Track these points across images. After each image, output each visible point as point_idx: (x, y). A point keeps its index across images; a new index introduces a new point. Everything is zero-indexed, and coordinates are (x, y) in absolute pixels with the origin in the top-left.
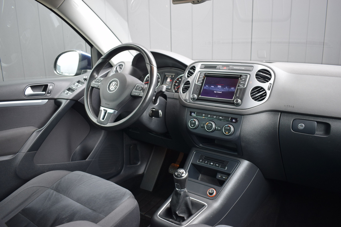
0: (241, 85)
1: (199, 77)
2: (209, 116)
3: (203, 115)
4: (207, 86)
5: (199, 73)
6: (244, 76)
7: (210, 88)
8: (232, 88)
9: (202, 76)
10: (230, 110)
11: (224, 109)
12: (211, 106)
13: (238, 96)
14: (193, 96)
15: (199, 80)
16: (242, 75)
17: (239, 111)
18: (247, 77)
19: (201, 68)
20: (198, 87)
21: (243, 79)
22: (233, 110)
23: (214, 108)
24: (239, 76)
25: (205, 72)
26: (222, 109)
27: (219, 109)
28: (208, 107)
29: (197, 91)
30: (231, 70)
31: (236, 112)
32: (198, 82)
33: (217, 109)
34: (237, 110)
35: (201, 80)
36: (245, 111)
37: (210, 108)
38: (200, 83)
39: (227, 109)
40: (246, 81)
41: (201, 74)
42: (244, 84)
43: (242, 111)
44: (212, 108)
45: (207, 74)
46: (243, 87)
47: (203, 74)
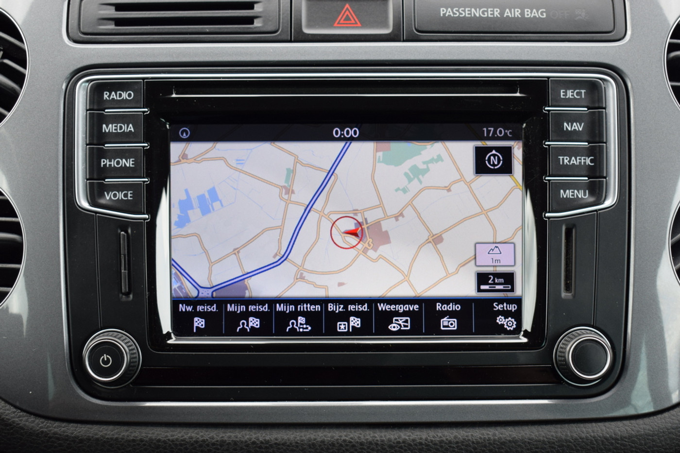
0: (567, 186)
1: (97, 143)
5: (82, 95)
9: (131, 125)
10: (529, 443)
11: (469, 440)
12: (322, 430)
13: (564, 294)
14: (104, 359)
15: (102, 166)
16: (548, 78)
17: (616, 439)
18: (597, 105)
19: (86, 30)
20: (124, 250)
21: (565, 124)
22: (559, 441)
23: (362, 444)
24: (516, 92)
25: (143, 79)
26: (444, 439)
27: (416, 445)
28: (297, 443)
29: (123, 288)
30: (425, 38)
31: (589, 447)
32: (106, 193)
33: (396, 448)
34: (590, 430)
35: (128, 165)
36: (661, 430)
37: (317, 449)
38: (129, 198)
39: (495, 440)
40: (606, 143)
41: (109, 96)
42: (598, 174)
43: (636, 436)
44: (338, 443)
45: (176, 94)
46: (592, 199)
47: (125, 95)
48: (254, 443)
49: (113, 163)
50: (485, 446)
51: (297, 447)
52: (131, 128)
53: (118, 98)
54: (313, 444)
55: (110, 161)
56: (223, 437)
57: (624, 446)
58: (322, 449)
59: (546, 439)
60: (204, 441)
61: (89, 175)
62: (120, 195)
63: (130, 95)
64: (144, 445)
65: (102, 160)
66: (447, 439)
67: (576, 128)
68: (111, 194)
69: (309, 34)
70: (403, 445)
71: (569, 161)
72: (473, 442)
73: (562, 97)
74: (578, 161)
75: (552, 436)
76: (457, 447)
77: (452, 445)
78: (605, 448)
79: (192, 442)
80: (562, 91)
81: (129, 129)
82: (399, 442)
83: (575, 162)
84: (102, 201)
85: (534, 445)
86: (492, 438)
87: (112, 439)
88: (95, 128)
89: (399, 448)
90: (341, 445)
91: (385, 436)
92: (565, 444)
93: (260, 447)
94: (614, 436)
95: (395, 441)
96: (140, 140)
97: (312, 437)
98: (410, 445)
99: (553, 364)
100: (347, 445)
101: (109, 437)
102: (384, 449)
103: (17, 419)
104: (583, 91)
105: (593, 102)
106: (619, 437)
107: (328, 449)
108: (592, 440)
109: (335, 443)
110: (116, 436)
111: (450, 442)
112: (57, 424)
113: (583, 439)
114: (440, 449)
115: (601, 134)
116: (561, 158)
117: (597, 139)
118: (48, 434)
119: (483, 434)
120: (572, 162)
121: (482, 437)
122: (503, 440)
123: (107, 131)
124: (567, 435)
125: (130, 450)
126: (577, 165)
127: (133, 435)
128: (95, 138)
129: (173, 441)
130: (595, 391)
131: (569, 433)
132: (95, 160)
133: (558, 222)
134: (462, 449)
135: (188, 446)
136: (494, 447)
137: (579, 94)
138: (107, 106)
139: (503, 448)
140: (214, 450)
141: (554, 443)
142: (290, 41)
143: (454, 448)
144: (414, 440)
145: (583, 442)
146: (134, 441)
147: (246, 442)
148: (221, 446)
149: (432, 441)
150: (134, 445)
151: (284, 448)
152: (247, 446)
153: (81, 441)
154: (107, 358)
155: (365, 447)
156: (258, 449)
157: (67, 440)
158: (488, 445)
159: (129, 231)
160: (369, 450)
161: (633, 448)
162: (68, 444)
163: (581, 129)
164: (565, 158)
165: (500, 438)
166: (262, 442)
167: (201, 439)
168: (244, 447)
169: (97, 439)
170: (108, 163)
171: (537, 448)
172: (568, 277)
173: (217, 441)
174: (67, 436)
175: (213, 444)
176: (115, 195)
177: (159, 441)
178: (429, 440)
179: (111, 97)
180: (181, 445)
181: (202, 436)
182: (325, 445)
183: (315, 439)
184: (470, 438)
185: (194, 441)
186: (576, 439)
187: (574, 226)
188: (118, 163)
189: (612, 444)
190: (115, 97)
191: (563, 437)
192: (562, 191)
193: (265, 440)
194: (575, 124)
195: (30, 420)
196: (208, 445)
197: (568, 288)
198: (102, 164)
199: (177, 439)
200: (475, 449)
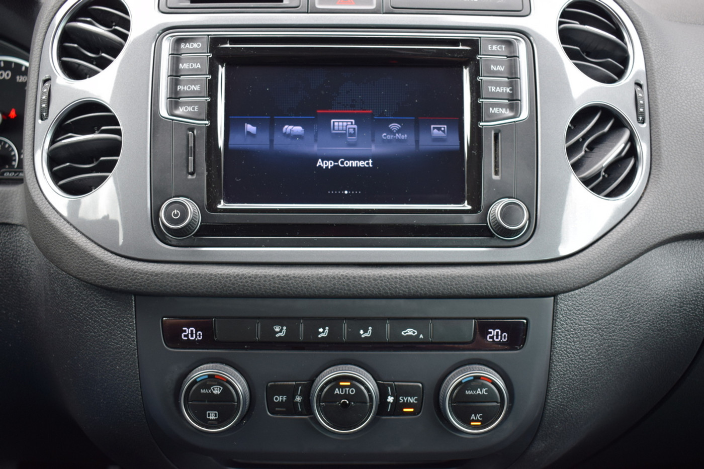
0: (494, 105)
1: (176, 75)
2: (324, 333)
3: (277, 329)
4: (250, 128)
5: (167, 45)
6: (494, 47)
7: (280, 144)
8: (438, 131)
9: (199, 64)
10: (472, 278)
11: (430, 275)
12: (326, 268)
13: (495, 177)
14: (174, 213)
15: (178, 90)
16: (480, 37)
17: (532, 276)
18: (513, 55)
19: (170, 6)
20: (191, 144)
21: (492, 66)
22: (493, 277)
23: (354, 278)
24: (459, 46)
25: (208, 35)
26: (412, 274)
27: (392, 278)
28: (308, 276)
29: (189, 169)
30: (398, 12)
31: (513, 281)
32: (180, 107)
33: (379, 281)
34: (514, 270)
35: (196, 89)
36: (563, 271)
37: (322, 281)
38: (196, 110)
39: (448, 276)
40: (519, 79)
41: (185, 46)
42: (515, 98)
43: (546, 274)
44: (337, 277)
45: (230, 44)
46: (511, 114)
47: (195, 45)
48: (278, 276)
49: (186, 88)
50: (441, 280)
51: (309, 279)
52: (199, 66)
53: (191, 47)
54: (320, 278)
55: (184, 87)
56: (256, 272)
57: (538, 281)
58: (326, 281)
59: (484, 276)
60: (243, 275)
61: (169, 95)
62: (190, 109)
63: (199, 45)
64: (201, 277)
65: (178, 86)
66: (414, 275)
67: (500, 69)
68: (184, 108)
69: (320, 9)
70: (383, 278)
71: (496, 90)
72: (433, 277)
73: (489, 49)
74: (501, 90)
75: (488, 273)
76: (421, 280)
77: (418, 279)
78: (525, 282)
79: (235, 275)
80: (489, 46)
81: (197, 66)
82: (380, 277)
83: (499, 90)
84: (177, 112)
85: (475, 279)
86: (446, 274)
87: (178, 273)
88: (175, 66)
89: (381, 280)
90: (340, 278)
91: (371, 272)
92: (497, 279)
93: (283, 280)
94: (531, 273)
95: (378, 276)
96: (204, 73)
97: (320, 272)
98: (388, 278)
99: (487, 224)
100: (344, 278)
101: (176, 272)
102: (370, 281)
103: (112, 261)
104: (503, 46)
105: (511, 53)
106: (534, 275)
107: (331, 281)
108: (515, 276)
109: (336, 276)
110: (181, 271)
111: (417, 277)
112: (140, 263)
113: (509, 275)
114: (409, 282)
115: (516, 73)
116: (490, 87)
117: (514, 76)
118: (133, 270)
119: (440, 272)
120: (497, 90)
121: (439, 273)
122: (454, 275)
123: (182, 68)
124: (498, 273)
125: (191, 282)
126: (501, 93)
127: (193, 270)
128: (174, 72)
129: (221, 275)
130: (517, 243)
131: (500, 272)
132: (174, 86)
133: (489, 129)
134: (424, 282)
135: (231, 278)
136: (447, 281)
137: (501, 48)
138: (182, 52)
139: (454, 282)
140: (250, 282)
141: (489, 278)
142: (308, 13)
143: (419, 281)
144: (391, 275)
145: (509, 277)
146: (194, 274)
147: (273, 276)
148: (255, 278)
149: (404, 276)
150: (194, 278)
151: (300, 280)
152: (273, 278)
153: (157, 275)
154: (177, 212)
155: (357, 280)
156: (281, 281)
157: (147, 274)
158: (443, 279)
159: (195, 132)
160: (359, 282)
161: (544, 282)
162: (148, 277)
163: (502, 70)
164: (493, 87)
165: (451, 274)
166: (284, 276)
167: (241, 273)
168: (271, 279)
169: (168, 274)
170: (182, 88)
171: (477, 282)
172: (496, 166)
173: (252, 275)
174: (147, 271)
175: (250, 277)
176: (186, 109)
177: (211, 274)
178: (402, 275)
179: (186, 46)
180: (227, 278)
181: (242, 272)
182: (328, 278)
183: (321, 274)
184: (430, 274)
185: (236, 275)
186: (505, 275)
187: (500, 131)
188: (189, 88)
189: (529, 279)
190: (189, 46)
191: (496, 274)
192: (491, 109)
193: (286, 274)
194: (498, 66)
195: (121, 261)
196: (246, 278)
197: (496, 173)
198: (178, 89)
199: (224, 274)
200: (434, 282)
